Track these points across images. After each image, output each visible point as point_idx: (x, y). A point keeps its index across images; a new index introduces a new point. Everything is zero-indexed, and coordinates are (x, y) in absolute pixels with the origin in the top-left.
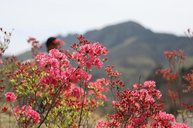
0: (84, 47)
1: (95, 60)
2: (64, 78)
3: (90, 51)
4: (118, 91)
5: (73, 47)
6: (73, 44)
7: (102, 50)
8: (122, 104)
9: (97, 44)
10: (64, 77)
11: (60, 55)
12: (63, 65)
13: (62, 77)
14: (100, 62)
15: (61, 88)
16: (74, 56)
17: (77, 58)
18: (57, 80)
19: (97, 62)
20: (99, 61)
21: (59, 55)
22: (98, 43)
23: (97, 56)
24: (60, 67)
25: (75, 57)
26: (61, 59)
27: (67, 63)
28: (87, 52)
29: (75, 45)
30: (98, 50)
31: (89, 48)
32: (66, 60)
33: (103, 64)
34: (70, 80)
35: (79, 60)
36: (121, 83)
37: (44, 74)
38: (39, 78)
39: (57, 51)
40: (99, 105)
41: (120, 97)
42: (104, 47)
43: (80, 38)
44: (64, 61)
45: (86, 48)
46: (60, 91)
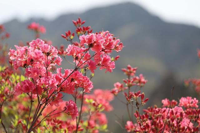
0: (87, 37)
1: (102, 59)
2: (53, 84)
3: (95, 44)
4: (138, 108)
5: (65, 36)
6: (67, 32)
7: (115, 42)
8: (145, 129)
9: (106, 33)
10: (53, 81)
11: (48, 48)
12: (51, 65)
13: (50, 82)
14: (110, 61)
15: (47, 100)
16: (70, 50)
17: (75, 54)
18: (42, 87)
19: (105, 60)
20: (108, 60)
21: (45, 48)
22: (107, 31)
23: (106, 52)
24: (46, 68)
25: (72, 53)
26: (48, 54)
27: (58, 62)
28: (91, 45)
29: (69, 33)
30: (108, 43)
31: (95, 39)
32: (57, 56)
33: (114, 64)
34: (61, 88)
35: (77, 58)
36: (142, 96)
37: (16, 77)
38: (7, 83)
39: (42, 43)
40: (99, 130)
41: (140, 118)
42: (117, 39)
43: (78, 23)
44: (53, 59)
45: (90, 40)
46: (45, 105)
